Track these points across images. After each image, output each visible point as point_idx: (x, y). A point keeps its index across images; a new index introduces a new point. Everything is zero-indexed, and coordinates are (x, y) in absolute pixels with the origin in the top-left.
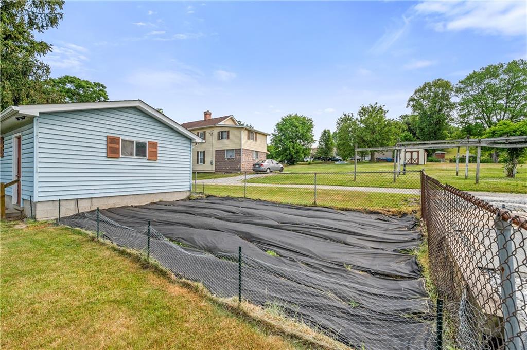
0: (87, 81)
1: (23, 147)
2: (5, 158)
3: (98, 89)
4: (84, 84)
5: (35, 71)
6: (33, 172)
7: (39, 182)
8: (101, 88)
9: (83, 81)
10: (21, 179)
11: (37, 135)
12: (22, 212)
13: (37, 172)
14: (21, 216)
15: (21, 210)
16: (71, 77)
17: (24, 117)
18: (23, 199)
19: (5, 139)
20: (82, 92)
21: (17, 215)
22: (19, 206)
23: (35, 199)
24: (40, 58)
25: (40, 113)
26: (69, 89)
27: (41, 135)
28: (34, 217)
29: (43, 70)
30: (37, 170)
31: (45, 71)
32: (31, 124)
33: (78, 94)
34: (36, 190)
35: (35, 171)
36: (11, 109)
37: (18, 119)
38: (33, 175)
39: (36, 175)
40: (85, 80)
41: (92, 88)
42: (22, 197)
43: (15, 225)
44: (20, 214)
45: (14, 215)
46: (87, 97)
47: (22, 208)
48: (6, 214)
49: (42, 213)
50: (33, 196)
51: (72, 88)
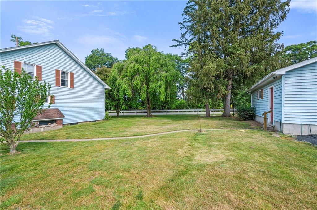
0: (301, 44)
1: (274, 93)
2: (264, 99)
3: (310, 46)
4: (299, 47)
5: (276, 51)
6: (281, 106)
7: (285, 112)
8: (313, 44)
9: (298, 45)
10: (273, 110)
11: (284, 85)
12: (274, 127)
13: (284, 106)
14: (274, 130)
15: (274, 126)
16: (290, 46)
17: (277, 76)
18: (275, 121)
19: (264, 90)
20: (297, 53)
21: (271, 129)
22: (273, 124)
23: (283, 122)
24: (277, 42)
25: (286, 72)
26: (289, 54)
27: (286, 85)
28: (282, 132)
29: (280, 48)
30: (284, 105)
31: (281, 48)
32: (280, 80)
33: (295, 55)
34: (283, 116)
35: (283, 106)
36: (272, 73)
37: (274, 78)
38: (282, 108)
39: (283, 108)
40: (300, 44)
41: (306, 47)
42: (274, 119)
43: (273, 134)
44: (273, 129)
45: (270, 129)
46: (302, 54)
47: (274, 125)
48: (267, 127)
49: (287, 130)
50: (282, 120)
51: (290, 53)
